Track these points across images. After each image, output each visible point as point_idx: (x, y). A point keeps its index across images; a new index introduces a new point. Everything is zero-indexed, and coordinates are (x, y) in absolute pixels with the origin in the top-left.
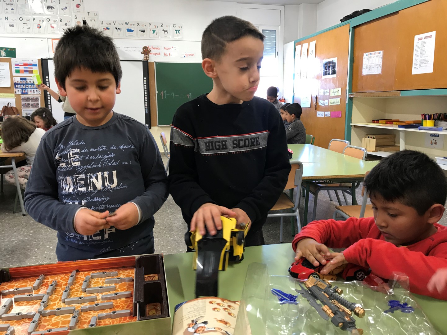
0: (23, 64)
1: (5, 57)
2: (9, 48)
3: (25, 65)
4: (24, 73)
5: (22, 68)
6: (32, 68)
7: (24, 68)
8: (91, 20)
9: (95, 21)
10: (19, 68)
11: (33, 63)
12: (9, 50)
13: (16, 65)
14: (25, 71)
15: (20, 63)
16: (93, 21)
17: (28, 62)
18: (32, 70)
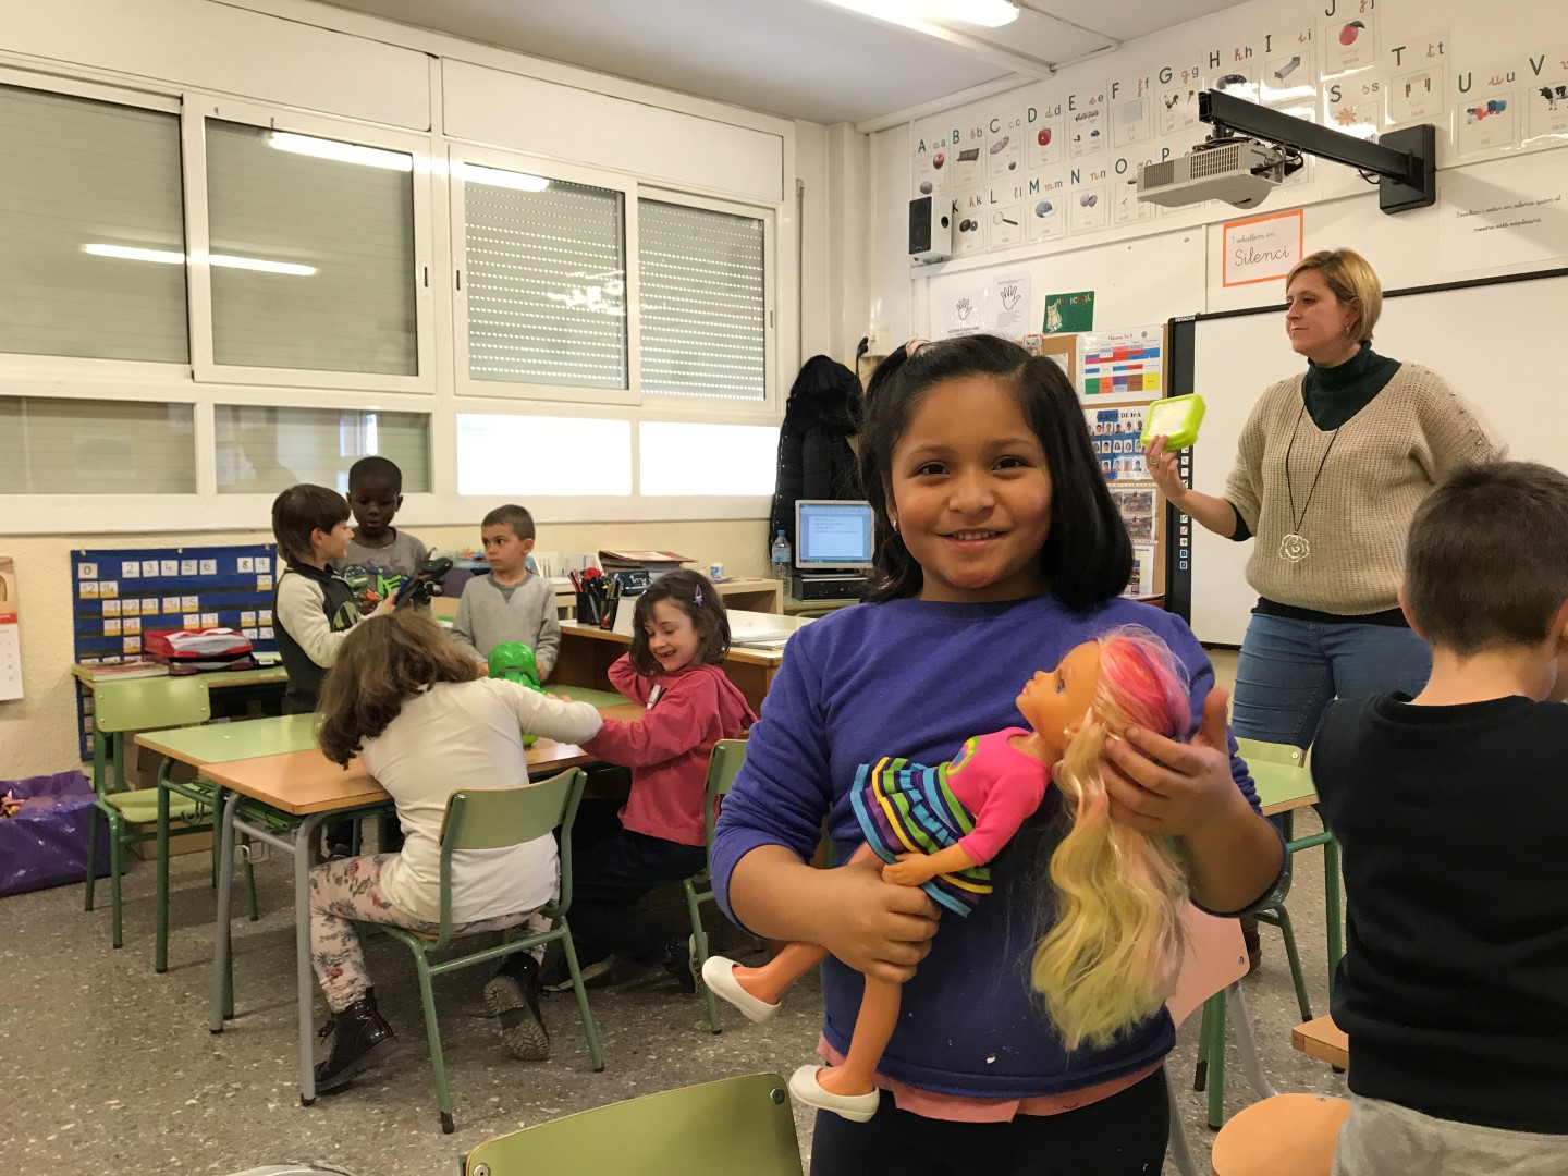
0: (1110, 355)
1: (1059, 331)
2: (1072, 295)
3: (1120, 355)
4: (1111, 391)
5: (1106, 371)
6: (1140, 367)
7: (1115, 369)
8: (1408, 88)
9: (1428, 84)
10: (1097, 371)
11: (1147, 346)
12: (1073, 301)
13: (1091, 359)
14: (1117, 381)
15: (1103, 351)
16: (1418, 88)
17: (1129, 344)
18: (1141, 376)
